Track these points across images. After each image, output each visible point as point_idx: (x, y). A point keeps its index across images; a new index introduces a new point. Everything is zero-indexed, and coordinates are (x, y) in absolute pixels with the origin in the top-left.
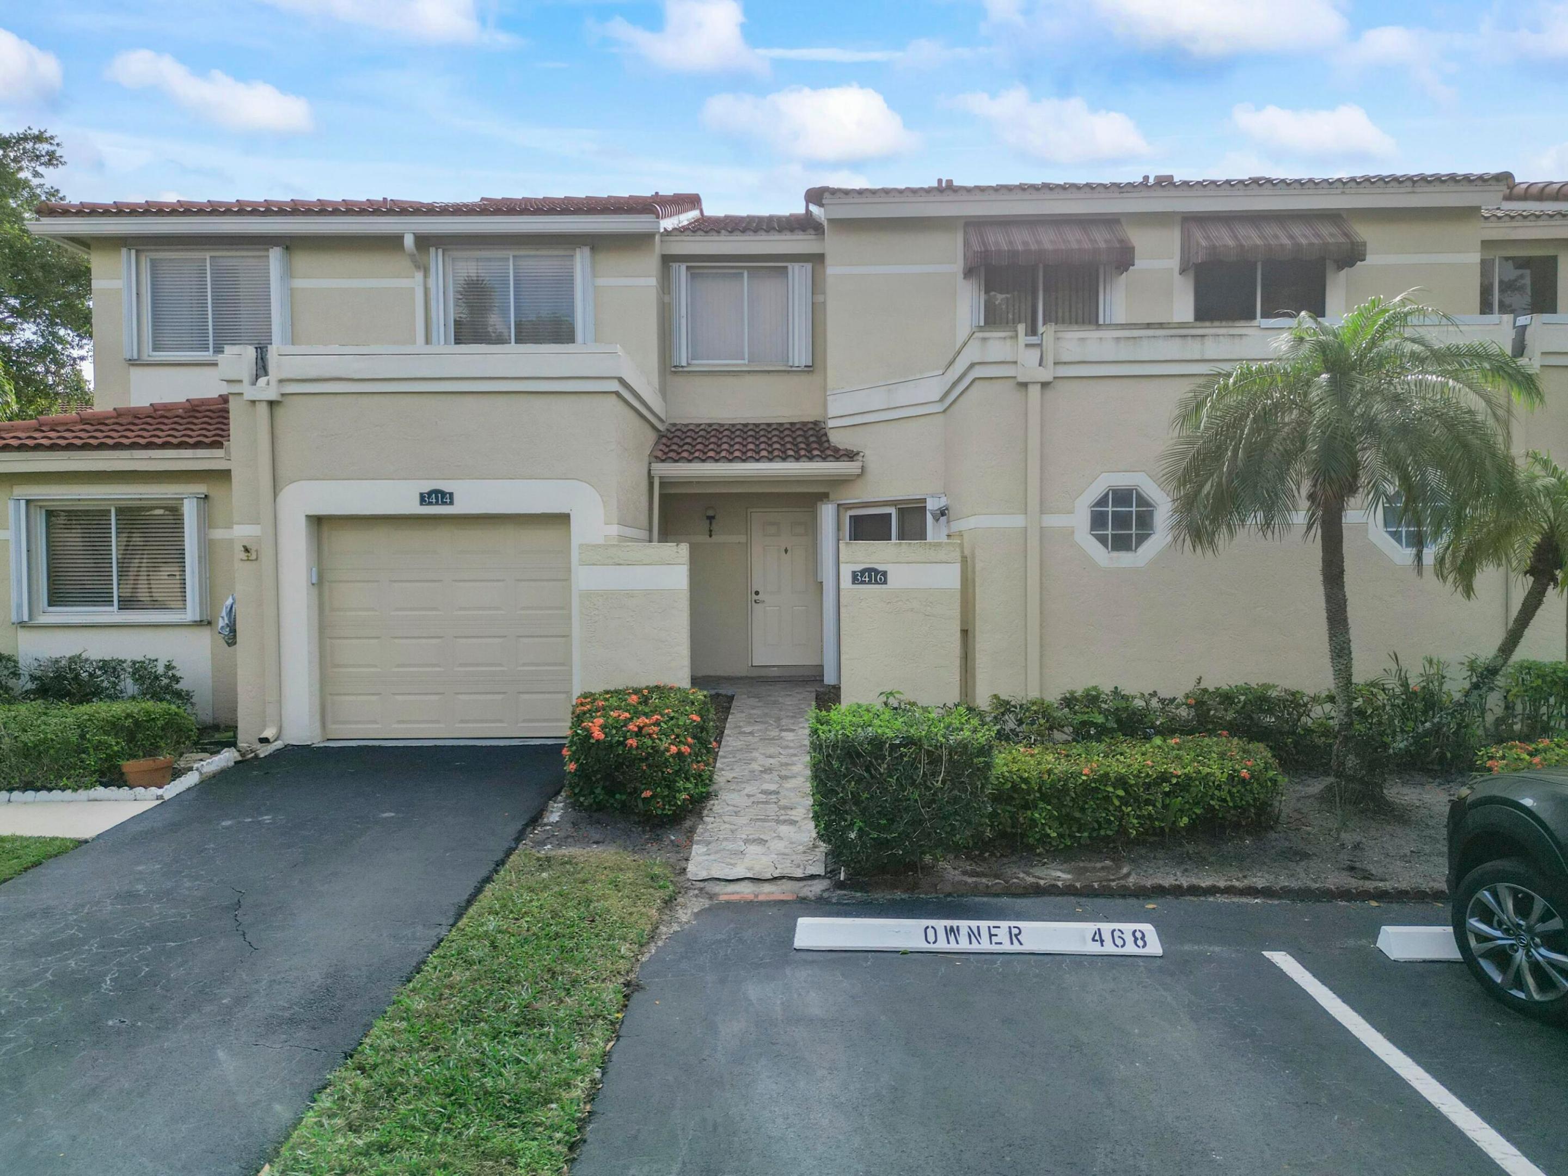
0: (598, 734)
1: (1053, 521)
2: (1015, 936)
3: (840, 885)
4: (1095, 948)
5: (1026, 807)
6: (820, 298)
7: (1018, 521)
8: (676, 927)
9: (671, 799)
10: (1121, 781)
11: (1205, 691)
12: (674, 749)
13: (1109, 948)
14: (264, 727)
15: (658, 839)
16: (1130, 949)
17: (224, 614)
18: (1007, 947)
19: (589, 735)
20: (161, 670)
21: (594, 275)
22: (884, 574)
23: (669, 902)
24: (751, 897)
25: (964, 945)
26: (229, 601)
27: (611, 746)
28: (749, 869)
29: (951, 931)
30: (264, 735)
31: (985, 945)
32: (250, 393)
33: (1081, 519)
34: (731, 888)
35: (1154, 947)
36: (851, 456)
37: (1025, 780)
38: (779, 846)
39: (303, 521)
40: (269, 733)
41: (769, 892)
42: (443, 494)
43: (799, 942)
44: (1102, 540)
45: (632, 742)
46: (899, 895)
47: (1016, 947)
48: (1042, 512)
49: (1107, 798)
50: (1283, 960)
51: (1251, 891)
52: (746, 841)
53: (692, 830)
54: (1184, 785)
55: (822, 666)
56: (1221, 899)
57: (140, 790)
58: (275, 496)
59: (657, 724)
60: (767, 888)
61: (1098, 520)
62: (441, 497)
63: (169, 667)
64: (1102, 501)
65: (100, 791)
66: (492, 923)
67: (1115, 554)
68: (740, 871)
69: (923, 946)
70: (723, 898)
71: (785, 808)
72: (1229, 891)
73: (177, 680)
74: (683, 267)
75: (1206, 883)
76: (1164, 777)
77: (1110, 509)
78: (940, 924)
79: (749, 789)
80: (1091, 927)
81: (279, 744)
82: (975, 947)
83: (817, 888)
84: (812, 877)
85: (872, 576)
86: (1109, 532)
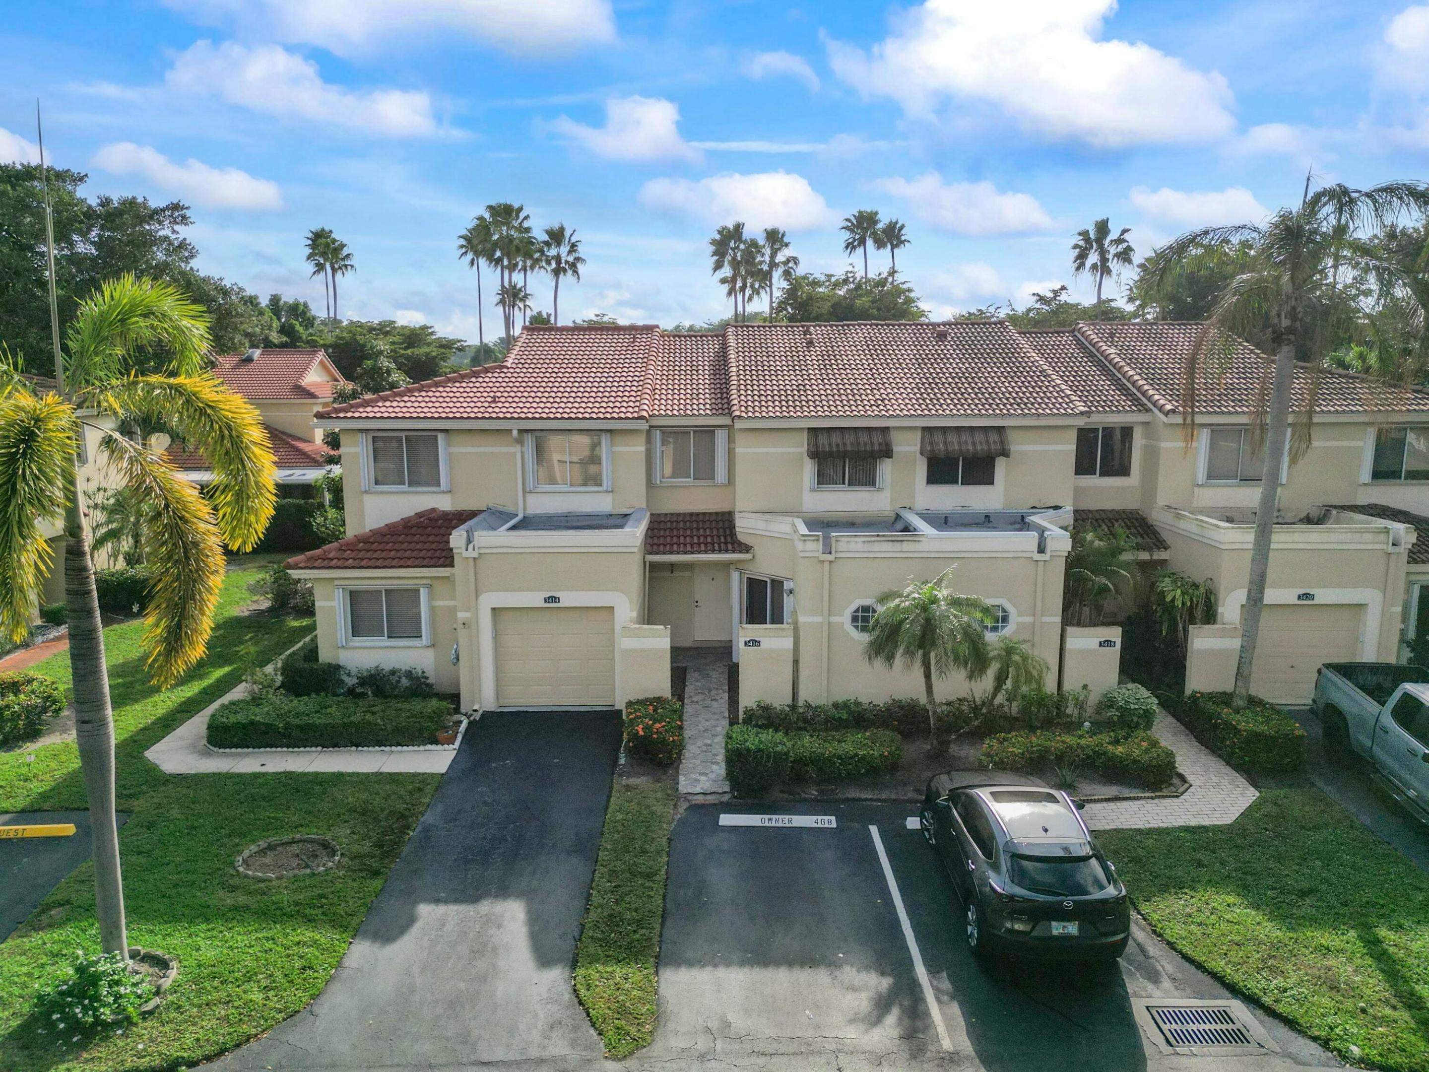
0: (641, 733)
1: (834, 619)
2: (790, 821)
3: (735, 797)
4: (815, 825)
5: (805, 765)
6: (732, 445)
7: (818, 619)
8: (679, 816)
9: (670, 758)
10: (839, 757)
11: (894, 700)
12: (671, 739)
13: (820, 825)
14: (473, 703)
15: (665, 773)
16: (827, 826)
17: (453, 652)
18: (787, 825)
19: (638, 732)
20: (420, 674)
21: (612, 445)
22: (759, 642)
23: (675, 806)
24: (703, 802)
25: (774, 824)
26: (455, 646)
27: (644, 737)
28: (702, 788)
29: (770, 819)
30: (475, 708)
31: (780, 824)
32: (466, 554)
33: (846, 619)
34: (696, 797)
35: (834, 825)
36: (747, 549)
37: (805, 757)
38: (712, 776)
39: (490, 611)
40: (476, 707)
41: (711, 799)
42: (555, 598)
43: (720, 824)
44: (856, 627)
45: (655, 736)
46: (756, 801)
47: (790, 825)
48: (829, 615)
49: (835, 763)
50: (874, 830)
51: (879, 800)
52: (700, 774)
53: (678, 768)
54: (863, 758)
55: (731, 641)
56: (868, 803)
57: (446, 746)
58: (477, 599)
59: (664, 727)
60: (709, 797)
61: (855, 619)
62: (554, 599)
63: (423, 672)
64: (857, 611)
65: (429, 747)
66: (620, 817)
67: (862, 634)
68: (698, 789)
69: (761, 825)
70: (694, 802)
71: (714, 755)
72: (871, 800)
73: (427, 678)
74: (658, 432)
75: (863, 796)
76: (856, 755)
77: (860, 614)
78: (767, 817)
79: (699, 743)
80: (814, 818)
81: (481, 712)
82: (777, 825)
83: (726, 798)
84: (725, 792)
85: (754, 643)
86: (860, 624)
